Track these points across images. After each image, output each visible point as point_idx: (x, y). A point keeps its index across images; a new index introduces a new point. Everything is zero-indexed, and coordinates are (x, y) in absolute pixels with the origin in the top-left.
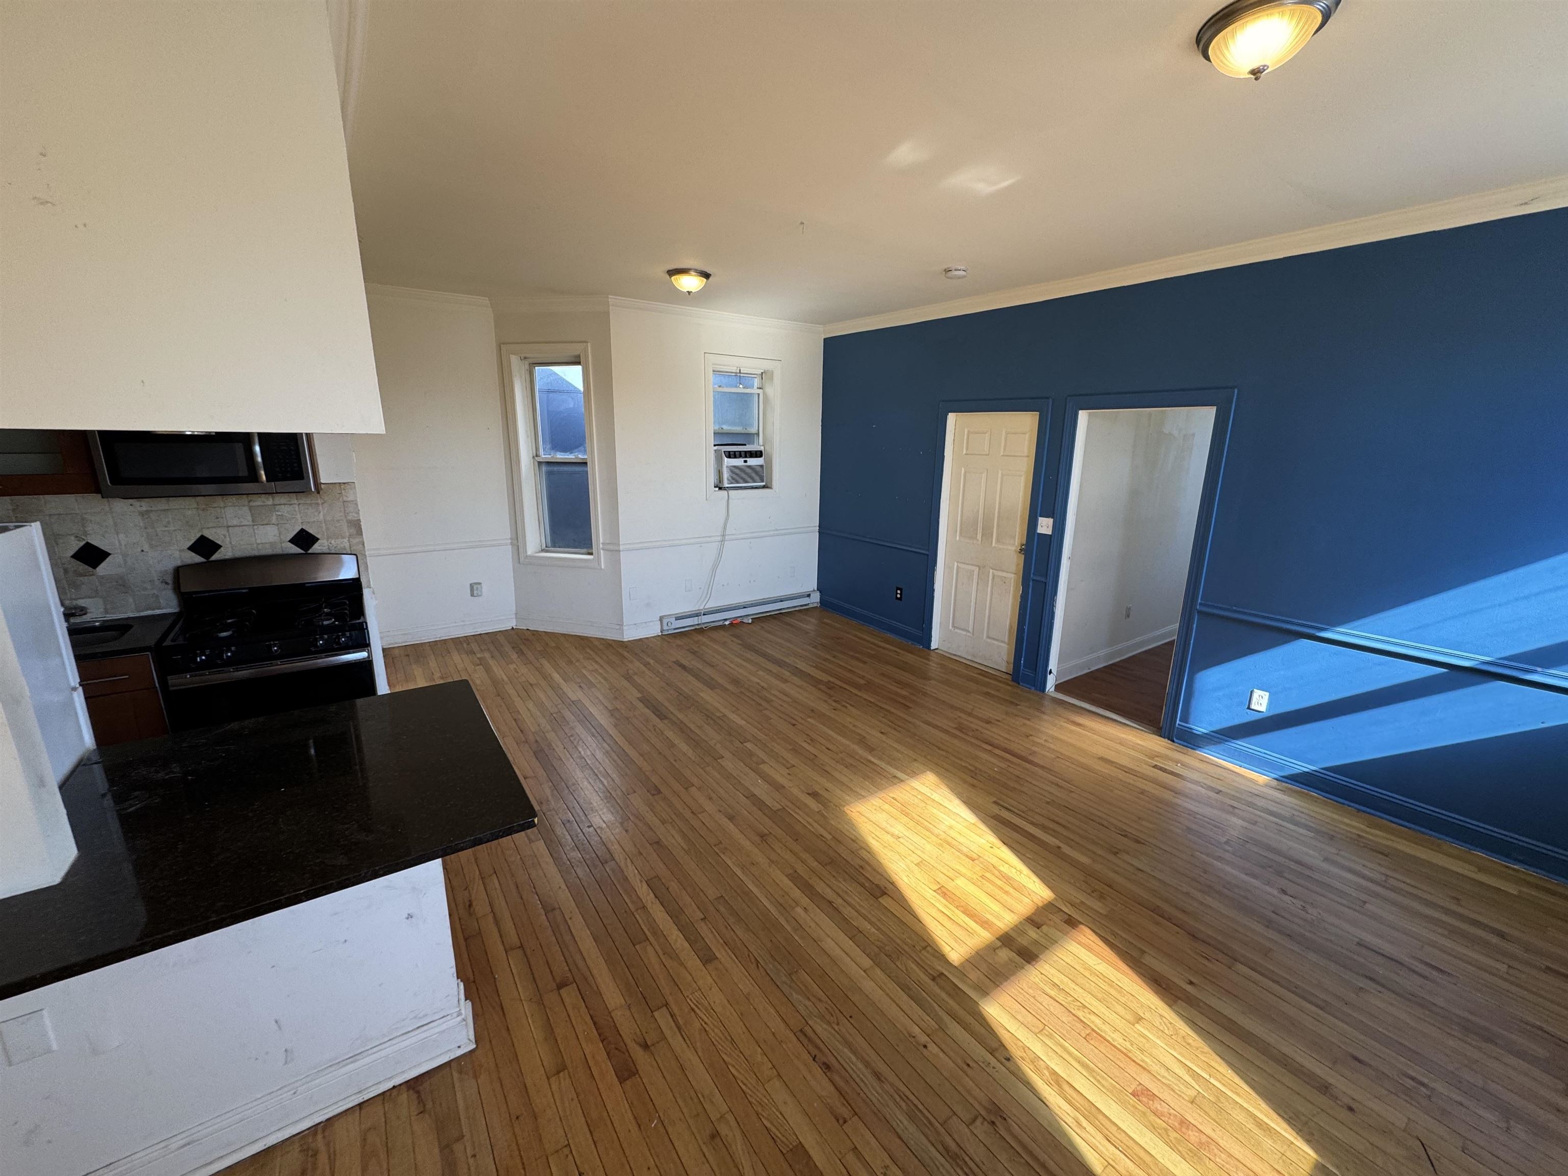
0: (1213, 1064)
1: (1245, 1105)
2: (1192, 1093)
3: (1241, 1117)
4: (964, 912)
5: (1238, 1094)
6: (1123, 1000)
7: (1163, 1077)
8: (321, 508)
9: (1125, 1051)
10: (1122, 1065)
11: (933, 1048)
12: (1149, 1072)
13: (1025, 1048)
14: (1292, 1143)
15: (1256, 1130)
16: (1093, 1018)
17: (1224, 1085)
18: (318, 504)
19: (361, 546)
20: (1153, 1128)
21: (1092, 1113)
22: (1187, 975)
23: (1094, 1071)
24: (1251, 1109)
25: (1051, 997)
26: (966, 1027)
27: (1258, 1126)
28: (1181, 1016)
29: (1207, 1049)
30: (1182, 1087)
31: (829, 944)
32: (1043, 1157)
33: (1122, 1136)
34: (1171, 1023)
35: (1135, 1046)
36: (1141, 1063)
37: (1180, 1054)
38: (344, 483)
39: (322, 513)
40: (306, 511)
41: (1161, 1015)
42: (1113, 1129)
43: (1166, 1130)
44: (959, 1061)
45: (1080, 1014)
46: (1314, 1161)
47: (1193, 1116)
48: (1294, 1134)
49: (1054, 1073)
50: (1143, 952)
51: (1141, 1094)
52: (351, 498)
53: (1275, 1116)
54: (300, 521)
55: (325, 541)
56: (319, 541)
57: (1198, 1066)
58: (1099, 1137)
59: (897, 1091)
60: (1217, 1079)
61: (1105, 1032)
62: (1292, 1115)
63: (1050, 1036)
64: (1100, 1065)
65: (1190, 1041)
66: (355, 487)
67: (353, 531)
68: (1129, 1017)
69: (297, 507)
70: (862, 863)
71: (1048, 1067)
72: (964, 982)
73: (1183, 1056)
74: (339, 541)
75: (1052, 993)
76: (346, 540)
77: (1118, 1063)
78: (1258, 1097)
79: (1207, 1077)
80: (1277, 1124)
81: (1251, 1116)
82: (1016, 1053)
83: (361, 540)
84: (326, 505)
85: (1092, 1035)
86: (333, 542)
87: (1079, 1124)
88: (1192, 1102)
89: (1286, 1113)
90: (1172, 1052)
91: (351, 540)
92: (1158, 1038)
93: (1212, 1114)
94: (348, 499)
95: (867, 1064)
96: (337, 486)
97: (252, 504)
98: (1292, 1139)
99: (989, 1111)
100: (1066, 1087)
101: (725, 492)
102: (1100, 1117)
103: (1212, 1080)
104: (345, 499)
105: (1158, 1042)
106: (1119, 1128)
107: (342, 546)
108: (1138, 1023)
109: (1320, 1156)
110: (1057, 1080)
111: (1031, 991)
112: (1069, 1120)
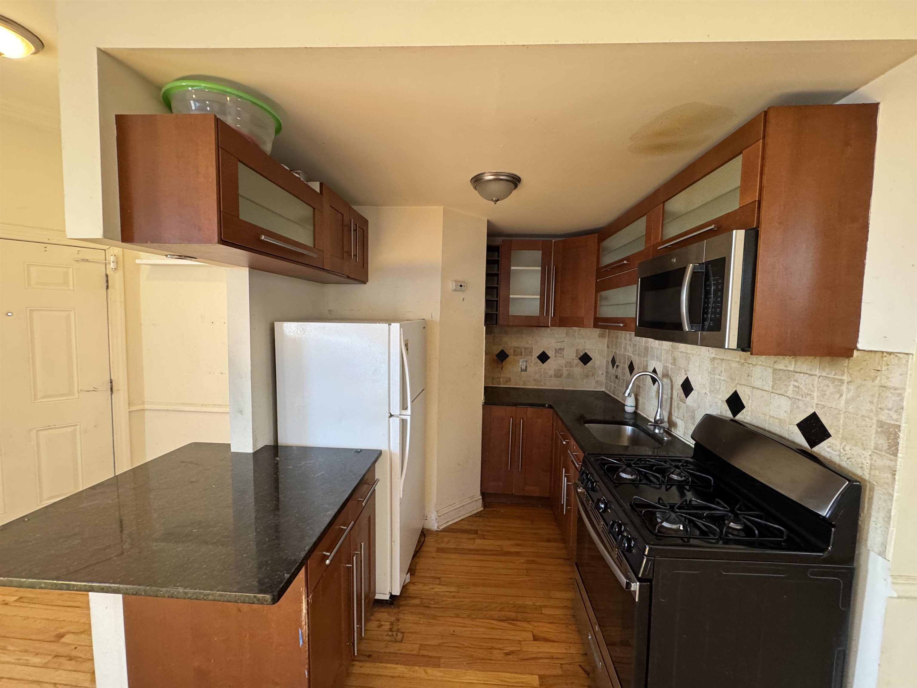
8: (844, 387)
18: (842, 381)
19: (890, 475)
38: (890, 353)
39: (844, 397)
40: (825, 388)
52: (895, 381)
54: (815, 401)
55: (838, 442)
56: (830, 439)
66: (906, 365)
67: (883, 442)
69: (816, 378)
74: (857, 450)
76: (867, 454)
83: (892, 464)
84: (852, 387)
86: (847, 448)
91: (875, 458)
94: (889, 384)
96: (879, 355)
97: (777, 366)
104: (884, 382)
107: (859, 460)
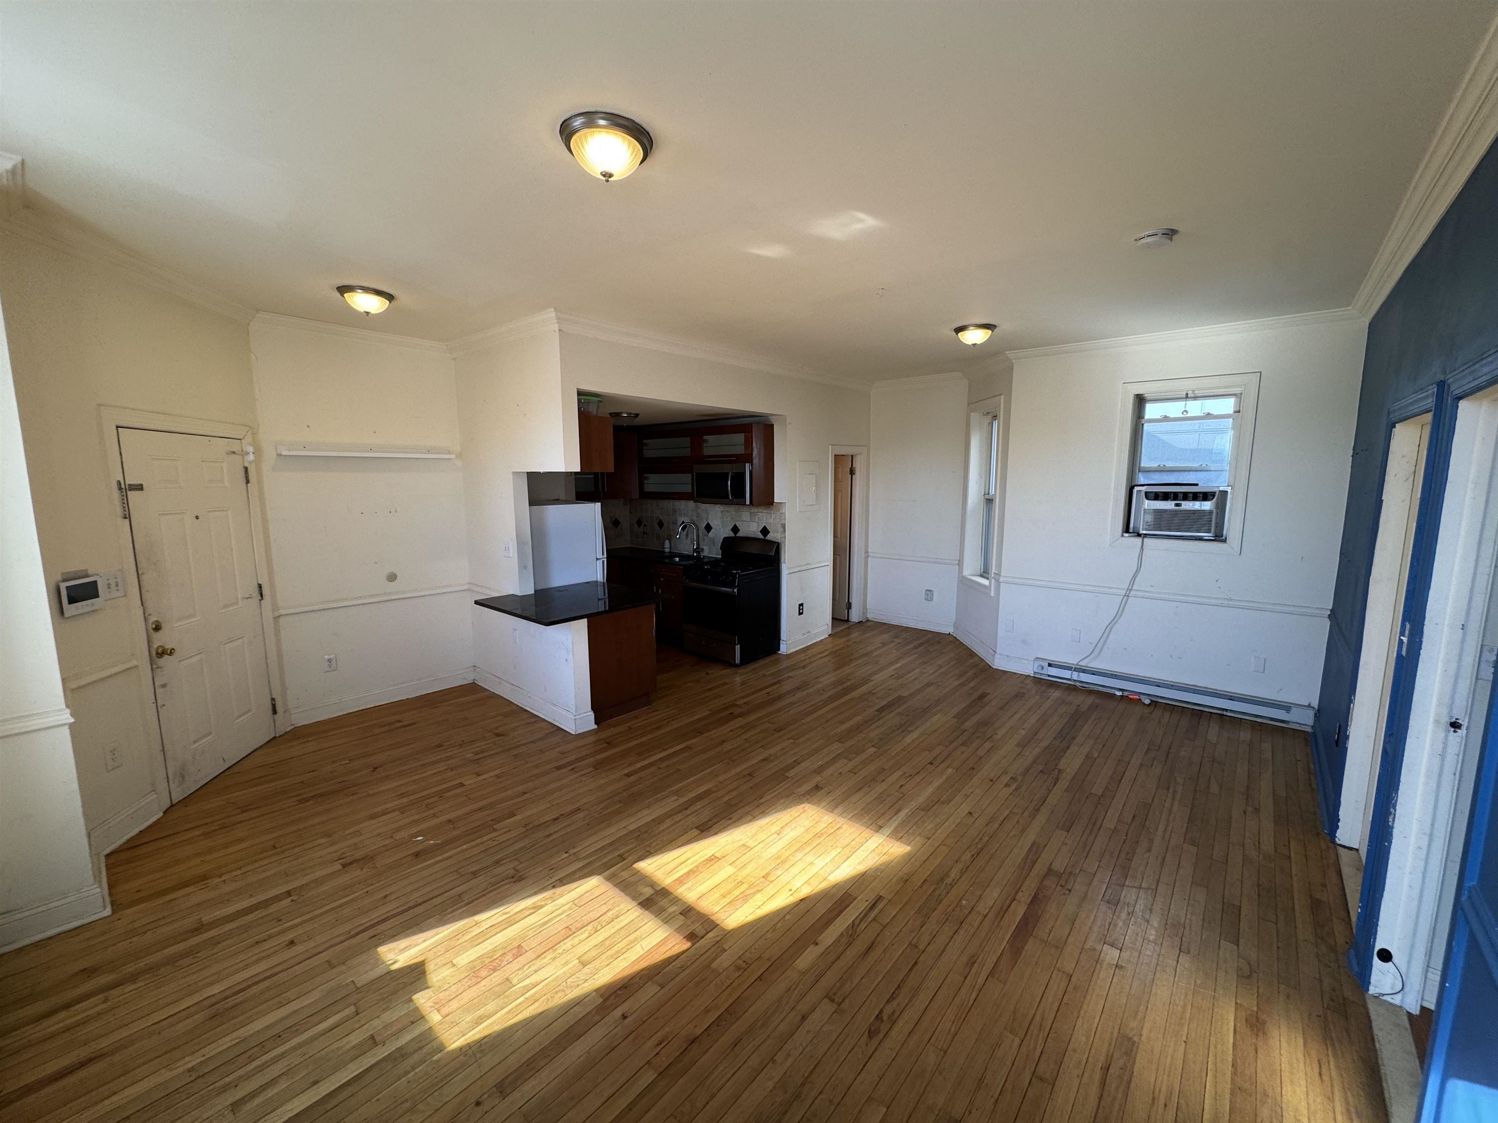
0: (537, 1004)
1: (498, 1015)
2: (515, 981)
3: (491, 1007)
4: (691, 870)
5: (507, 1013)
6: (604, 957)
7: (530, 967)
9: (555, 948)
10: (543, 944)
11: (566, 855)
12: (536, 959)
13: (561, 896)
14: (463, 1035)
15: (478, 1013)
16: (586, 935)
17: (517, 1006)
18: (771, 514)
20: (494, 951)
21: (510, 922)
22: (635, 1015)
23: (540, 927)
24: (494, 1018)
25: (606, 913)
26: (580, 869)
27: (481, 1016)
28: (587, 996)
29: (550, 1005)
30: (520, 977)
31: (646, 812)
32: (488, 896)
33: (493, 933)
34: (578, 986)
35: (558, 955)
36: (543, 956)
37: (549, 984)
38: (786, 501)
39: (772, 519)
40: (766, 517)
41: (586, 980)
42: (498, 930)
43: (491, 957)
44: (555, 866)
45: (589, 927)
46: (447, 1045)
47: (497, 977)
48: (469, 1041)
49: (542, 907)
50: (662, 987)
51: (519, 951)
53: (487, 1033)
54: (765, 521)
55: (774, 533)
56: (771, 532)
57: (536, 993)
58: (495, 922)
59: (538, 843)
60: (523, 1002)
61: (572, 939)
62: (483, 1048)
63: (570, 909)
64: (545, 931)
65: (560, 994)
68: (585, 958)
69: (764, 514)
70: (734, 819)
71: (546, 905)
72: (619, 868)
73: (546, 985)
74: (780, 534)
75: (610, 914)
77: (545, 942)
78: (503, 1027)
79: (527, 995)
80: (479, 1032)
81: (489, 1014)
82: (558, 890)
84: (774, 514)
85: (570, 932)
86: (777, 534)
87: (506, 913)
88: (507, 979)
89: (486, 1043)
90: (551, 979)
92: (565, 973)
93: (497, 989)
95: (555, 832)
96: (782, 503)
98: (466, 1037)
99: (521, 876)
100: (531, 911)
101: (1139, 540)
102: (507, 925)
103: (522, 999)
105: (561, 972)
106: (497, 933)
107: (781, 537)
108: (580, 962)
109: (449, 1052)
110: (537, 908)
111: (611, 902)
112: (507, 910)
